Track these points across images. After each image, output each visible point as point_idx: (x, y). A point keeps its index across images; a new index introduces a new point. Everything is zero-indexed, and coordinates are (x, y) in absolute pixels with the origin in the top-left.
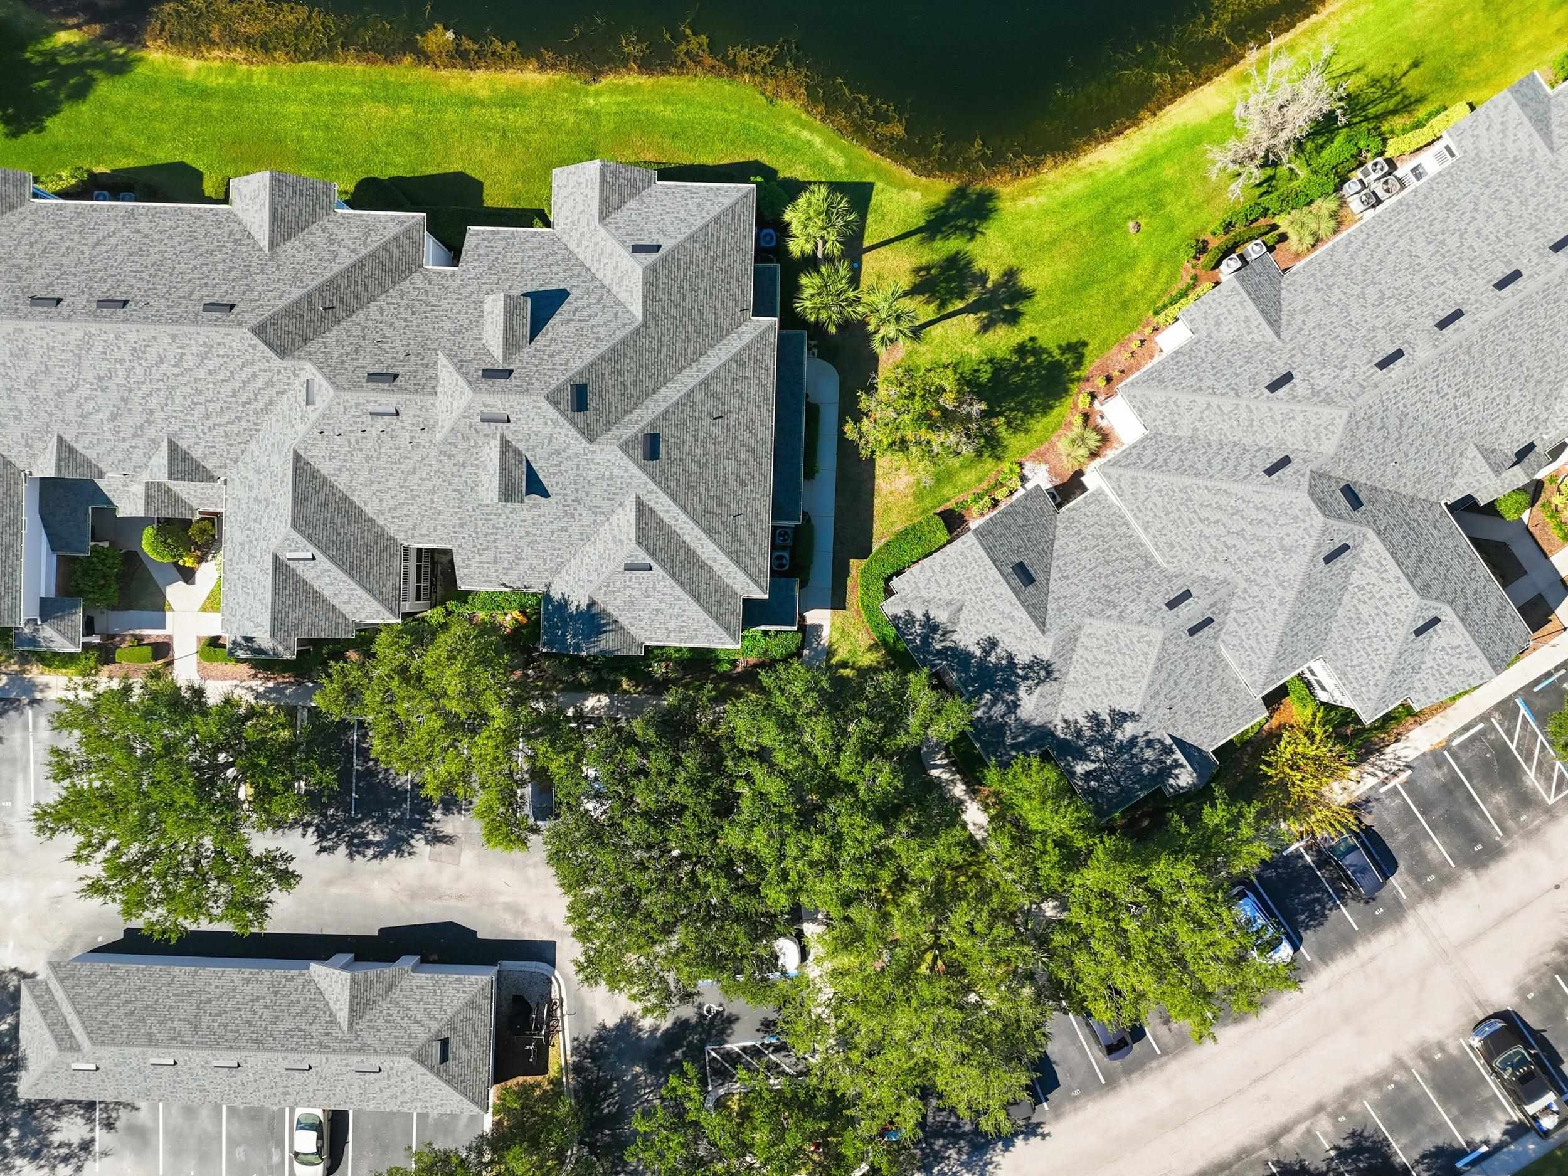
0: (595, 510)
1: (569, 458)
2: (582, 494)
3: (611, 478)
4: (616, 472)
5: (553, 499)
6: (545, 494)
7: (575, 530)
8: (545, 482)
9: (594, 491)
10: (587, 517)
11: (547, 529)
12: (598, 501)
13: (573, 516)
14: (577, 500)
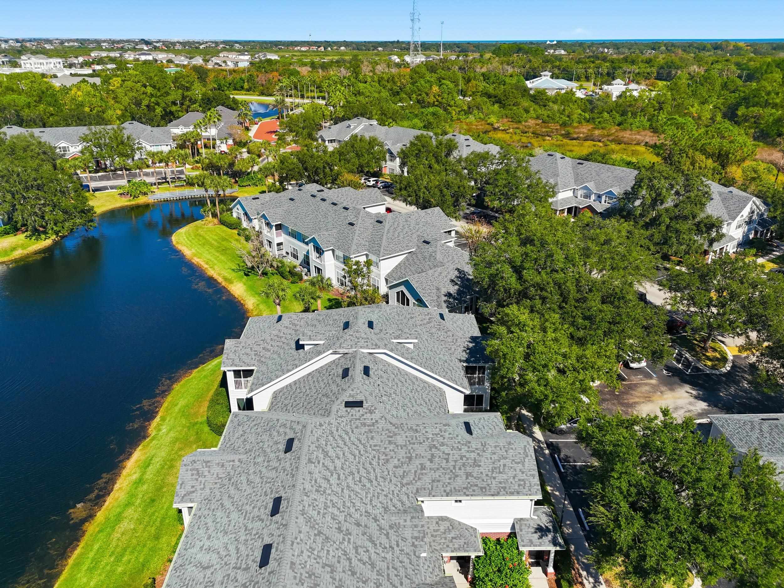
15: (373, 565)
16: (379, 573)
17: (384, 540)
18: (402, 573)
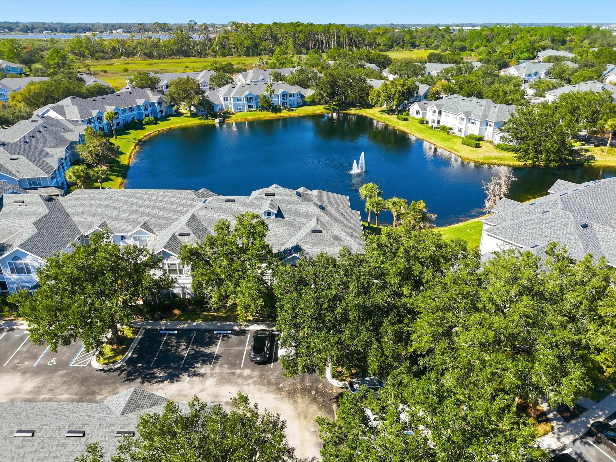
0: (301, 223)
1: (294, 206)
2: (296, 217)
3: (308, 212)
4: (309, 209)
5: (285, 219)
6: (283, 217)
7: (292, 229)
8: (283, 213)
9: (301, 216)
10: (297, 225)
11: (281, 229)
12: (302, 219)
13: (292, 224)
14: (295, 220)
15: (118, 216)
16: (115, 218)
17: (131, 220)
18: (116, 226)
